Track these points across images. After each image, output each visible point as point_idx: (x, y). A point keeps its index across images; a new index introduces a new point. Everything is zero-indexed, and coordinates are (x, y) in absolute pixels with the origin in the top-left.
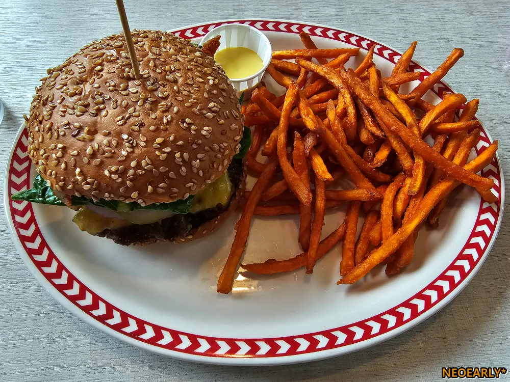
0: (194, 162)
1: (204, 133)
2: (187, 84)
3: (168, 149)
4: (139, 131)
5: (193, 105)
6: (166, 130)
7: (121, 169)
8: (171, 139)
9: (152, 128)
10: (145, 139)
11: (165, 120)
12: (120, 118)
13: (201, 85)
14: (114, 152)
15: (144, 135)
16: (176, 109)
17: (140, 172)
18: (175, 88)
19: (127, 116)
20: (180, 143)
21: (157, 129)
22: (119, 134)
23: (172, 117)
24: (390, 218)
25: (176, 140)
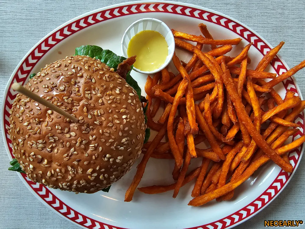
0: (111, 177)
1: (118, 161)
2: (109, 126)
3: (95, 175)
4: (78, 165)
5: (112, 144)
6: (94, 163)
7: (68, 185)
8: (97, 168)
9: (85, 163)
10: (82, 170)
11: (94, 157)
12: (66, 155)
13: (118, 126)
14: (64, 176)
15: (81, 167)
16: (100, 149)
17: (79, 186)
18: (101, 131)
19: (70, 154)
20: (103, 170)
21: (89, 163)
22: (66, 166)
23: (98, 155)
25: (100, 169)
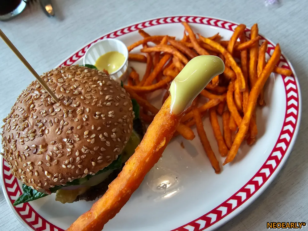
0: (112, 136)
1: (110, 116)
2: (88, 92)
3: (94, 136)
4: (72, 132)
5: (97, 103)
6: (88, 124)
7: (71, 160)
8: (93, 128)
9: (79, 127)
10: (78, 136)
11: (84, 119)
12: (57, 130)
13: (96, 89)
14: (63, 152)
15: (76, 134)
16: (87, 110)
17: (83, 157)
18: (82, 97)
19: (61, 127)
20: (99, 128)
21: (82, 127)
22: (61, 140)
23: (88, 116)
24: (236, 112)
25: (96, 128)
